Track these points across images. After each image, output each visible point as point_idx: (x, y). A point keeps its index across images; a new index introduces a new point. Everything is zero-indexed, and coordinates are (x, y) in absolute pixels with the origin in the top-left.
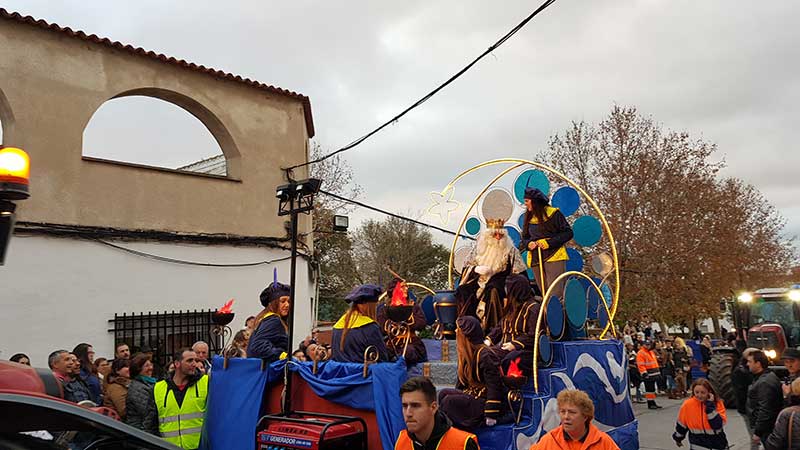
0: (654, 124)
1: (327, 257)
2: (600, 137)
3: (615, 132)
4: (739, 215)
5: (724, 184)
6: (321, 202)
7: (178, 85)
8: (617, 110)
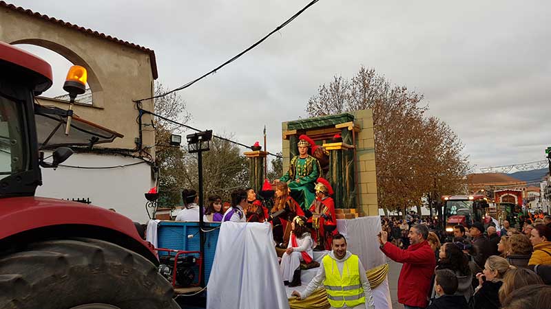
0: (386, 80)
1: (166, 163)
2: (352, 87)
3: (361, 84)
4: (436, 141)
5: (427, 120)
6: (162, 124)
7: (57, 38)
8: (363, 70)
